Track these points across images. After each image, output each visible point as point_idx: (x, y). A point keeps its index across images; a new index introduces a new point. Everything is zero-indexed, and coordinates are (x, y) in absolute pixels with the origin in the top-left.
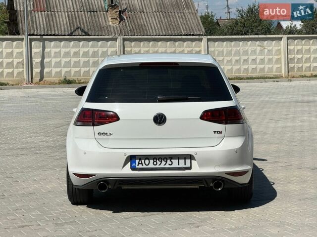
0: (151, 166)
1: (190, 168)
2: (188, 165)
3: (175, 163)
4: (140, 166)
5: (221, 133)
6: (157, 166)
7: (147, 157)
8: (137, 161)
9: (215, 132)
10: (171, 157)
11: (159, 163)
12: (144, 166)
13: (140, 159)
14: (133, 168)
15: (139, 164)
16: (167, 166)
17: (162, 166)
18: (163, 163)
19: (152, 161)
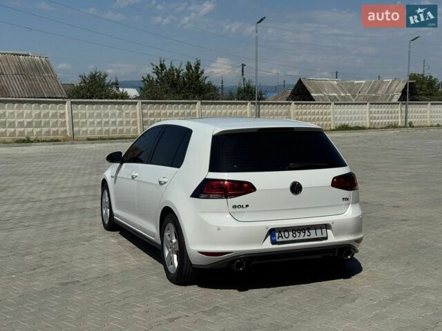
0: (291, 238)
1: (326, 238)
2: (324, 235)
3: (313, 234)
4: (280, 239)
5: (348, 199)
6: (297, 238)
7: (286, 229)
8: (277, 234)
9: (343, 199)
10: (309, 228)
11: (298, 234)
12: (285, 239)
13: (280, 232)
15: (279, 237)
16: (306, 237)
17: (301, 238)
18: (302, 234)
19: (291, 233)
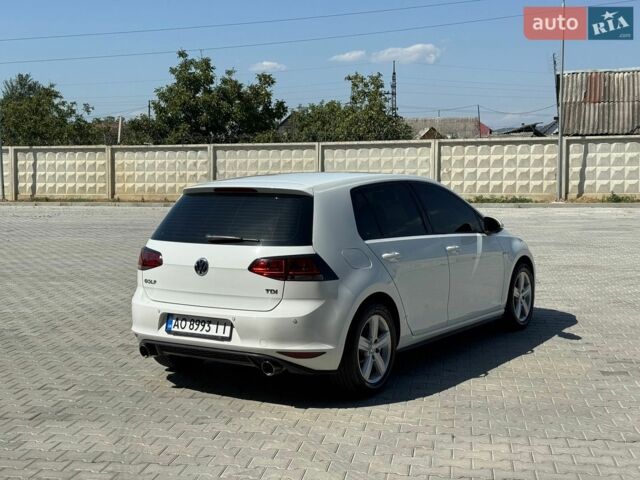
0: (187, 330)
1: (229, 339)
2: (227, 335)
3: (213, 330)
4: (176, 329)
5: (276, 292)
6: (193, 331)
7: (185, 318)
8: (173, 322)
9: (267, 290)
10: (210, 321)
11: (196, 326)
12: (180, 330)
13: (177, 320)
14: (169, 331)
15: (175, 325)
16: (204, 332)
17: (198, 332)
18: (201, 327)
19: (188, 323)
